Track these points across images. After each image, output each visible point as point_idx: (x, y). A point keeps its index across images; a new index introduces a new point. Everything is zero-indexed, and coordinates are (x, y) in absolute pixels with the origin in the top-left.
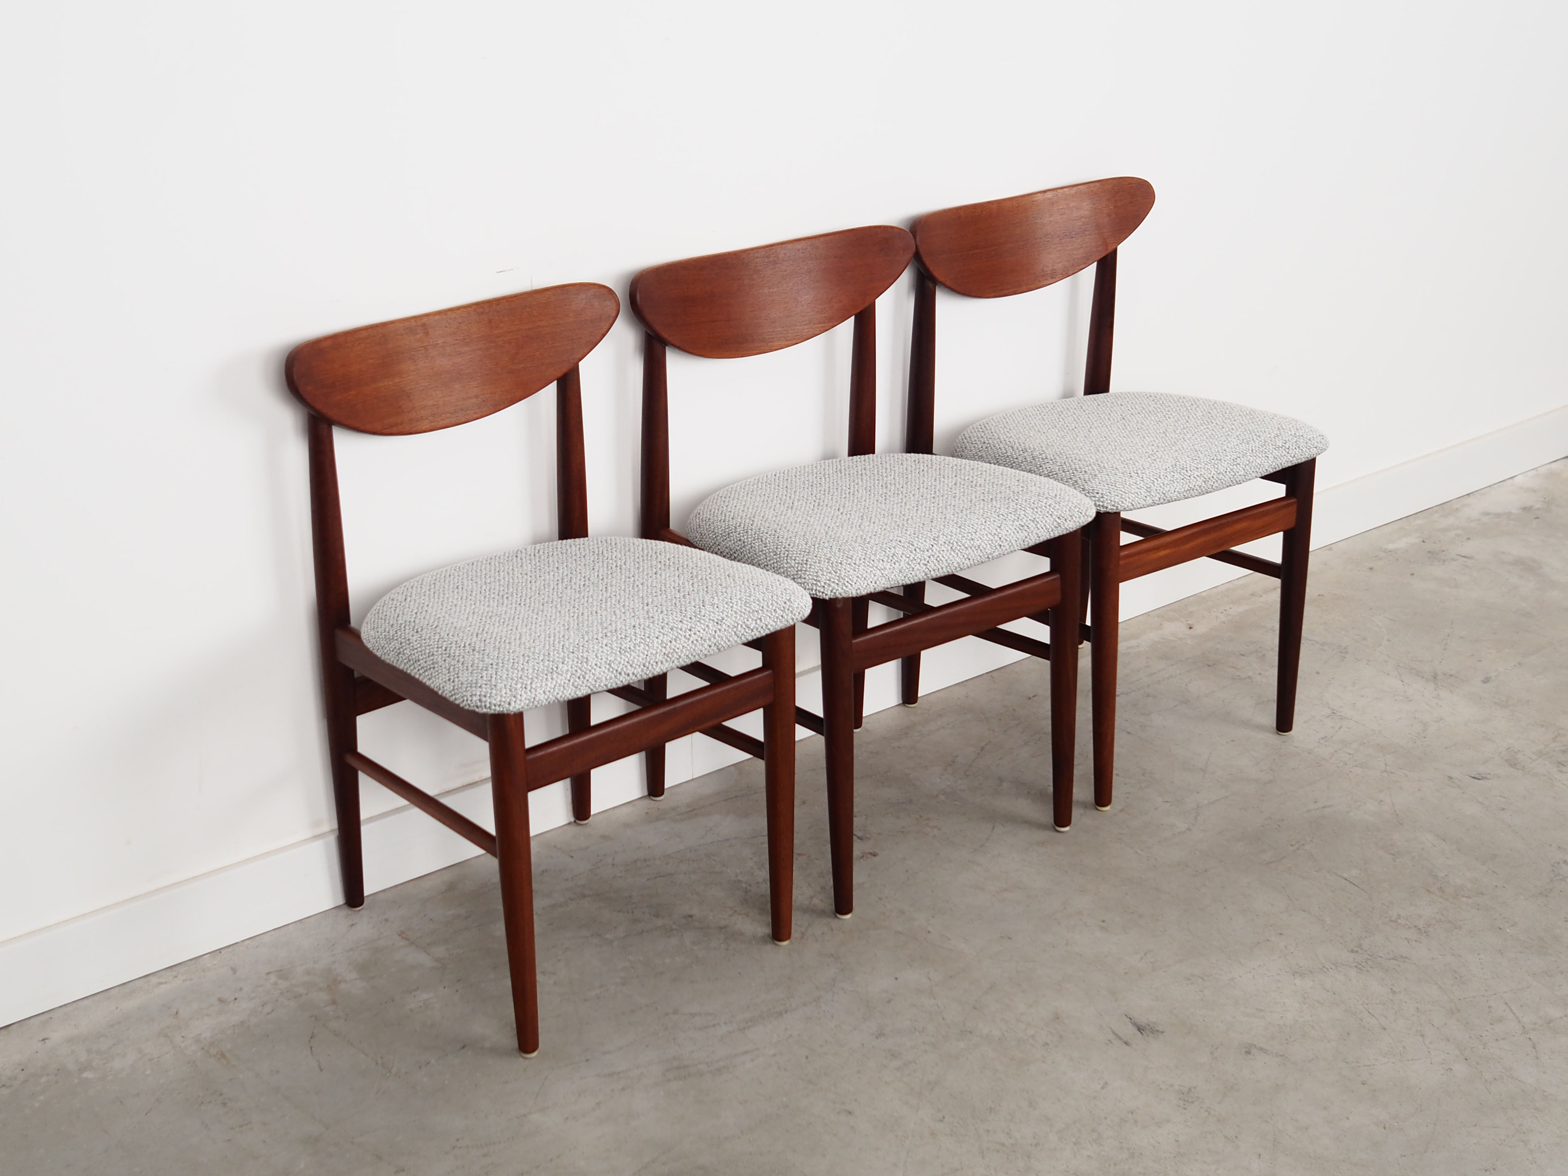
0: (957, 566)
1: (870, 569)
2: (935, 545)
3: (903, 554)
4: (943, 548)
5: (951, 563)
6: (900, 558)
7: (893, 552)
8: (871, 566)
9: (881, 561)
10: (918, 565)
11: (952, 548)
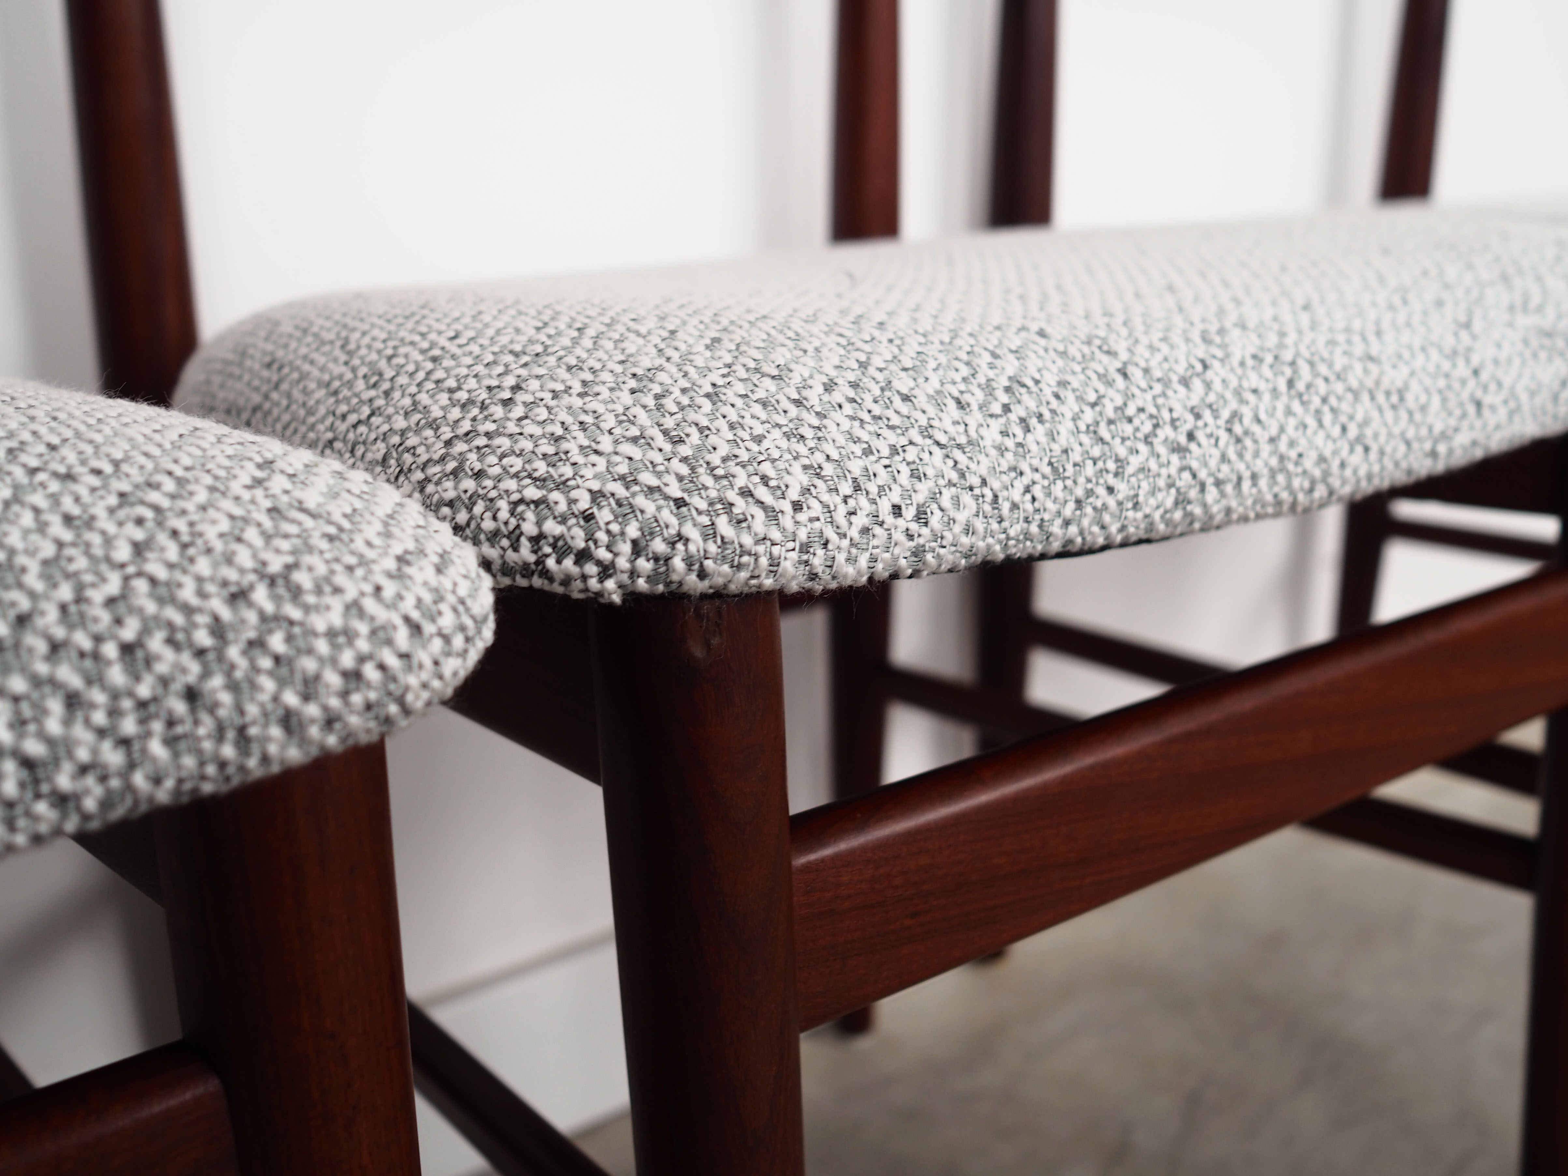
0: (1317, 473)
1: (892, 437)
2: (1216, 364)
3: (1063, 384)
4: (1253, 380)
5: (1293, 454)
6: (1054, 403)
7: (1010, 372)
8: (896, 420)
9: (952, 405)
10: (1143, 448)
11: (1291, 383)
